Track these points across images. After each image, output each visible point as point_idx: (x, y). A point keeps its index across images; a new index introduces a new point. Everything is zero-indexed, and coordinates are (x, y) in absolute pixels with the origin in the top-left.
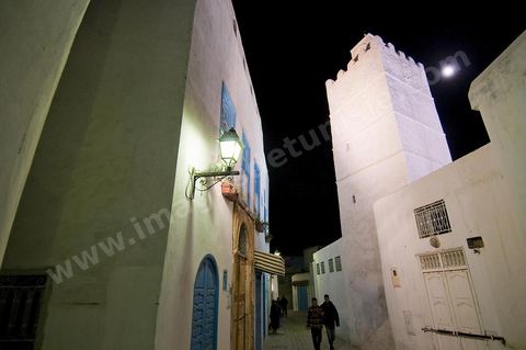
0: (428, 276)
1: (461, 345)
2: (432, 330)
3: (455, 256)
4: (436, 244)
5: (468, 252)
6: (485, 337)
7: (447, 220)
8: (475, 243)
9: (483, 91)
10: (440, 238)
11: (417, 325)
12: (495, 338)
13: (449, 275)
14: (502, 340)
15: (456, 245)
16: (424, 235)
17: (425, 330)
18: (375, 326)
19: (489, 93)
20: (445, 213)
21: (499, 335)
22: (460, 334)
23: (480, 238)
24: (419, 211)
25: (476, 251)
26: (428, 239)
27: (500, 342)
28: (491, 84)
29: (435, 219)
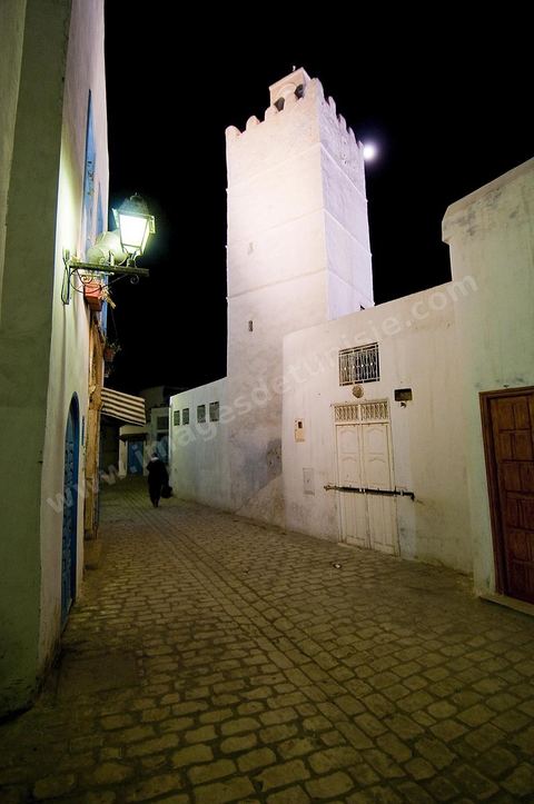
0: (340, 429)
1: (366, 502)
2: (336, 488)
3: (378, 408)
4: (358, 394)
5: (394, 405)
6: (395, 493)
7: (376, 367)
8: (402, 395)
9: (461, 221)
10: (365, 387)
11: (319, 483)
12: (404, 494)
13: (367, 428)
14: (412, 495)
15: (380, 397)
16: (346, 382)
17: (327, 488)
18: (257, 487)
19: (468, 227)
20: (375, 358)
21: (410, 491)
22: (368, 491)
23: (409, 390)
24: (346, 352)
25: (403, 404)
26: (351, 387)
27: (409, 497)
28: (472, 216)
29: (363, 365)
